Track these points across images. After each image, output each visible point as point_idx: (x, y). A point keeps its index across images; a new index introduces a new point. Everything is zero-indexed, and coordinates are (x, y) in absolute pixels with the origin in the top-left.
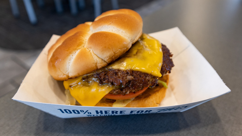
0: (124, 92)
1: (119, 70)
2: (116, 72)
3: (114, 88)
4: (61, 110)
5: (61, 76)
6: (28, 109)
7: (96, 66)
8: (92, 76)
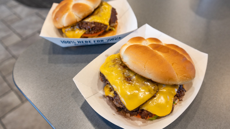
0: (91, 32)
1: (88, 22)
2: (87, 23)
3: (86, 31)
4: (61, 41)
5: (60, 26)
6: (46, 41)
7: (77, 21)
8: (76, 25)
